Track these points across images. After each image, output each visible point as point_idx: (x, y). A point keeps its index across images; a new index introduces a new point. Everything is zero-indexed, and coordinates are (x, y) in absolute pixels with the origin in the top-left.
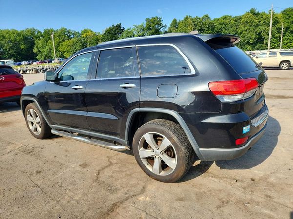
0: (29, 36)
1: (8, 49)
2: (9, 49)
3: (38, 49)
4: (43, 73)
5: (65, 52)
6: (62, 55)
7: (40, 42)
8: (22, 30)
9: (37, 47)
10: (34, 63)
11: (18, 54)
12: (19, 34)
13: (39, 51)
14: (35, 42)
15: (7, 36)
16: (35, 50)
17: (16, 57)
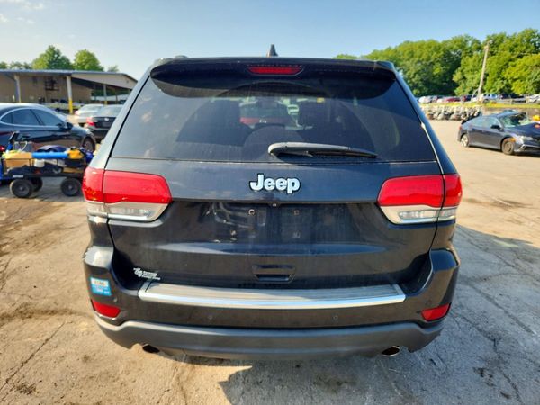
0: (455, 51)
1: (412, 76)
2: (415, 74)
3: (463, 74)
4: (442, 119)
5: (515, 80)
6: (508, 86)
7: (471, 61)
8: (446, 40)
9: (462, 71)
10: (440, 101)
11: (427, 83)
12: (437, 49)
13: (464, 78)
14: (462, 62)
15: (418, 52)
16: (456, 77)
17: (420, 89)
